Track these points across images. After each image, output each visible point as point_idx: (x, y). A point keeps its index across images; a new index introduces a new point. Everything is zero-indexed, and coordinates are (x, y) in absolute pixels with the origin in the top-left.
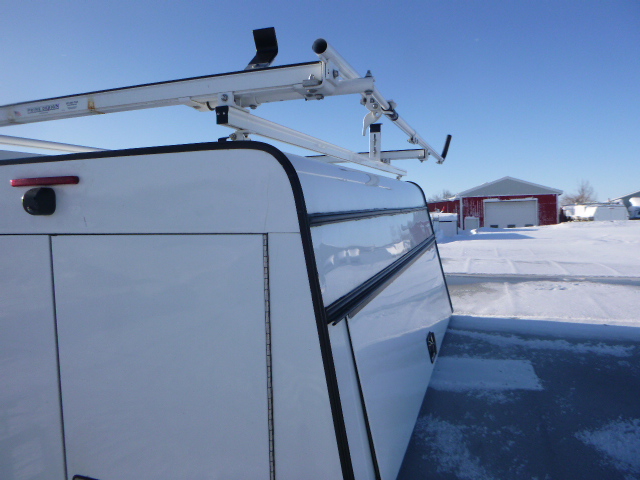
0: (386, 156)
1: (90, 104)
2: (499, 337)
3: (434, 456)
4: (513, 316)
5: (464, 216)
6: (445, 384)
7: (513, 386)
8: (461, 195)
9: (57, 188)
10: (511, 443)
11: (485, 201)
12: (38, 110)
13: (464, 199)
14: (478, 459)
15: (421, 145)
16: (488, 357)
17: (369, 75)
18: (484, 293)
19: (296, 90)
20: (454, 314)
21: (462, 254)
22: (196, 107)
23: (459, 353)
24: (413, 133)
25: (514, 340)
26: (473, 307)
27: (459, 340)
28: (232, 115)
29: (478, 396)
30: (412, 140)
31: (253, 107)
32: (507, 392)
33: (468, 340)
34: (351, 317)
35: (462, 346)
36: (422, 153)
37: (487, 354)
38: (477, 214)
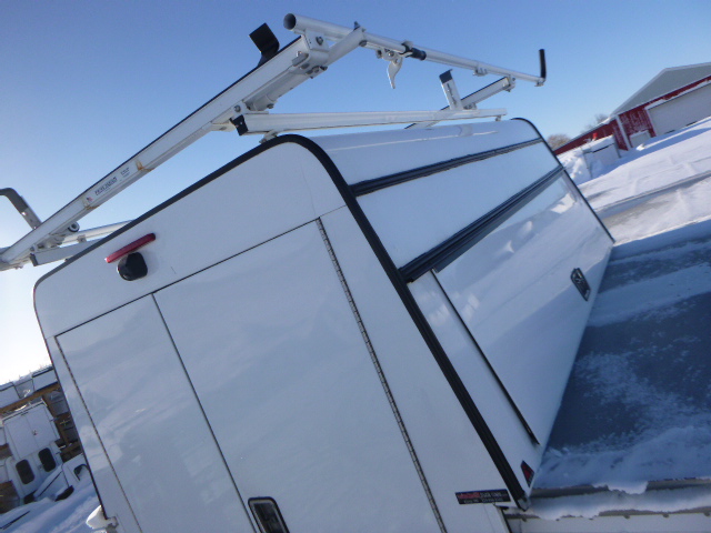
0: (469, 101)
2: (671, 250)
3: (597, 391)
4: (689, 223)
6: (609, 316)
7: (686, 295)
8: (615, 113)
9: (141, 250)
10: (684, 353)
11: (647, 108)
12: (102, 188)
13: (621, 116)
14: (646, 380)
16: (657, 276)
17: (357, 26)
18: (652, 210)
20: (617, 244)
21: (623, 181)
22: (222, 129)
23: (623, 282)
24: (475, 64)
25: (690, 247)
27: (622, 269)
28: (249, 122)
29: (645, 318)
30: (478, 72)
31: (270, 106)
32: (679, 304)
33: (633, 265)
35: (626, 274)
36: (505, 82)
37: (656, 272)
38: (644, 127)
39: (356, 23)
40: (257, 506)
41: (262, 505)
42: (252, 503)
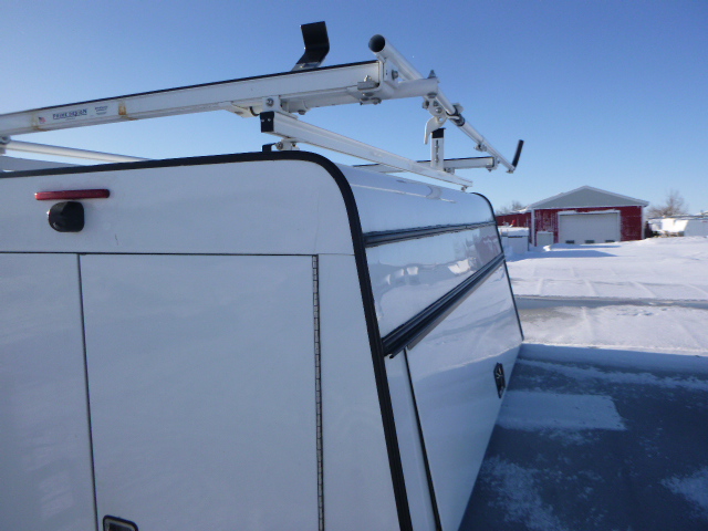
0: (450, 164)
1: (121, 109)
2: (575, 369)
3: (502, 504)
4: (591, 345)
5: (536, 230)
6: (515, 421)
7: (591, 425)
8: (533, 206)
9: (86, 202)
10: (589, 490)
11: (560, 213)
12: (63, 115)
13: (536, 211)
14: (551, 508)
15: (490, 152)
16: (563, 392)
17: (432, 76)
18: (558, 319)
19: (350, 94)
20: (525, 342)
21: (533, 274)
22: (238, 113)
23: (530, 386)
24: (481, 139)
25: (592, 372)
26: (546, 334)
27: (530, 371)
28: (278, 121)
29: (552, 436)
30: (480, 147)
31: (302, 112)
32: (584, 432)
33: (540, 371)
34: (410, 348)
35: (533, 379)
36: (490, 161)
37: (562, 388)
38: (551, 228)
39: (432, 72)
40: (113, 527)
41: (119, 527)
42: (108, 521)
